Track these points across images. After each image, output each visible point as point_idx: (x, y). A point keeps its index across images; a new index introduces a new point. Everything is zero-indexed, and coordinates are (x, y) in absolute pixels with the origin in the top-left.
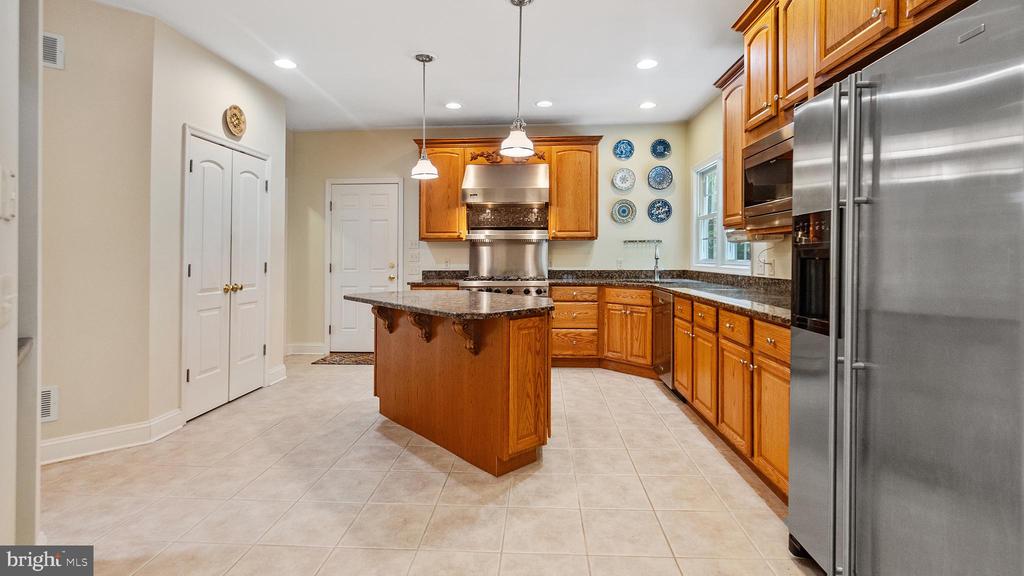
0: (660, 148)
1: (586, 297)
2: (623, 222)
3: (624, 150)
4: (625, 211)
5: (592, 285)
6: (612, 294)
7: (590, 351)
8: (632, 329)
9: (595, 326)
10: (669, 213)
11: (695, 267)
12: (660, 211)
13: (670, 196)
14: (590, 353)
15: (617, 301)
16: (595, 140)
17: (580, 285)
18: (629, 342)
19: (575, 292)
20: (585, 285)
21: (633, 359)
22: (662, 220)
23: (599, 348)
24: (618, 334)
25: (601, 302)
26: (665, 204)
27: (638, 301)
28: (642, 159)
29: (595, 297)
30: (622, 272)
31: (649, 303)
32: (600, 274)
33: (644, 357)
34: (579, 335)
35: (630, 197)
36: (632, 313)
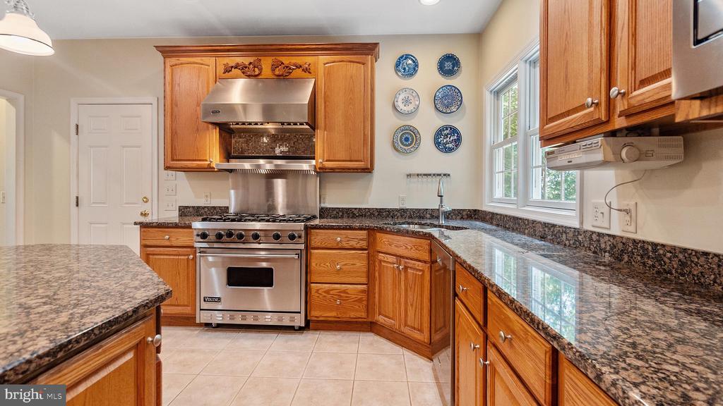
0: (448, 65)
1: (353, 243)
2: (405, 153)
3: (406, 66)
4: (407, 139)
5: (361, 229)
6: (384, 240)
7: (359, 313)
8: (406, 290)
9: (364, 280)
10: (458, 141)
11: (488, 206)
12: (448, 139)
13: (461, 122)
14: (358, 315)
15: (390, 251)
16: (369, 49)
17: (345, 228)
18: (403, 308)
19: (339, 237)
20: (351, 228)
21: (407, 330)
22: (451, 150)
23: (369, 309)
24: (390, 293)
25: (370, 250)
26: (454, 131)
27: (413, 254)
28: (428, 78)
29: (364, 244)
30: (404, 211)
31: (426, 257)
32: (379, 213)
33: (421, 330)
34: (344, 292)
35: (413, 122)
36: (406, 268)
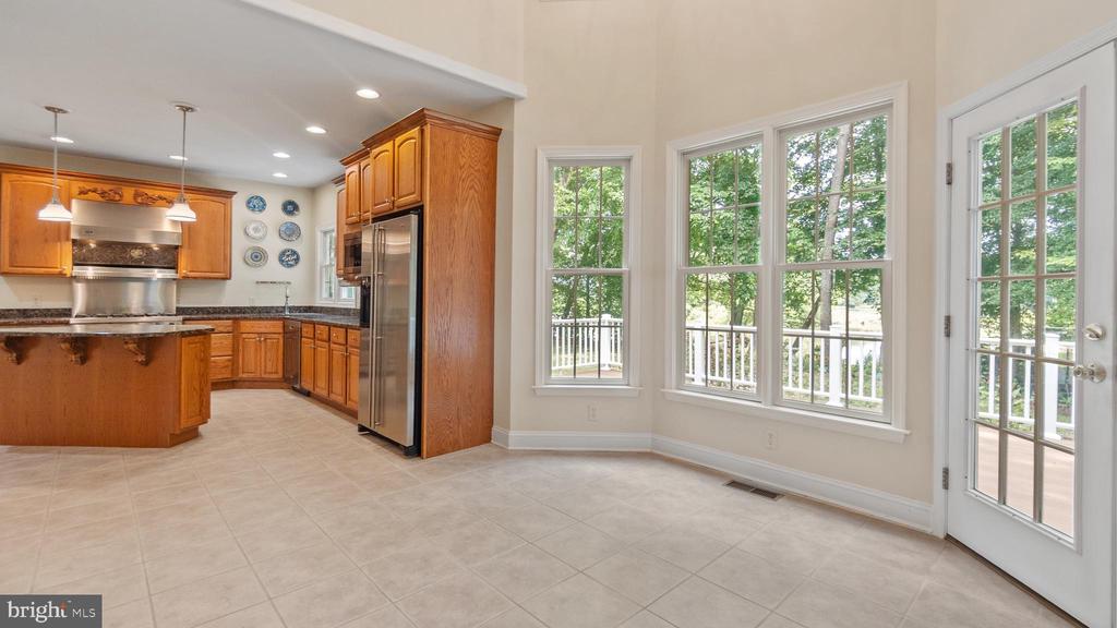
0: (290, 208)
1: (221, 329)
2: (255, 266)
3: (257, 204)
4: (258, 257)
5: (227, 319)
6: (246, 326)
8: (265, 353)
9: (230, 353)
10: (297, 260)
11: (318, 303)
12: (289, 258)
13: (299, 246)
14: (225, 376)
15: (252, 330)
16: (229, 194)
17: (216, 319)
18: (263, 363)
20: (219, 319)
21: (267, 376)
22: (292, 266)
23: (234, 371)
24: (252, 358)
25: (236, 333)
26: (294, 253)
27: (272, 330)
28: (274, 214)
29: (230, 329)
30: (254, 308)
31: (281, 331)
32: (233, 310)
33: (276, 373)
35: (262, 245)
36: (266, 339)
